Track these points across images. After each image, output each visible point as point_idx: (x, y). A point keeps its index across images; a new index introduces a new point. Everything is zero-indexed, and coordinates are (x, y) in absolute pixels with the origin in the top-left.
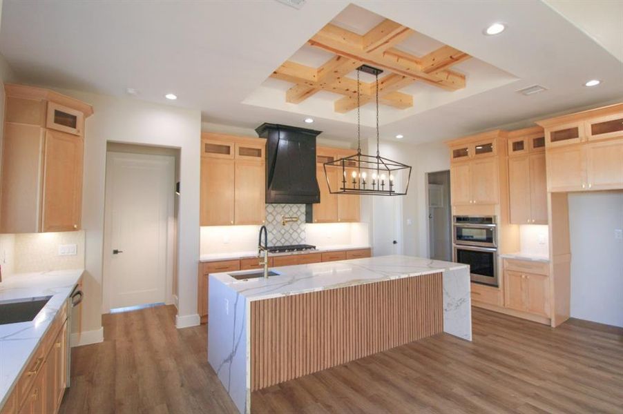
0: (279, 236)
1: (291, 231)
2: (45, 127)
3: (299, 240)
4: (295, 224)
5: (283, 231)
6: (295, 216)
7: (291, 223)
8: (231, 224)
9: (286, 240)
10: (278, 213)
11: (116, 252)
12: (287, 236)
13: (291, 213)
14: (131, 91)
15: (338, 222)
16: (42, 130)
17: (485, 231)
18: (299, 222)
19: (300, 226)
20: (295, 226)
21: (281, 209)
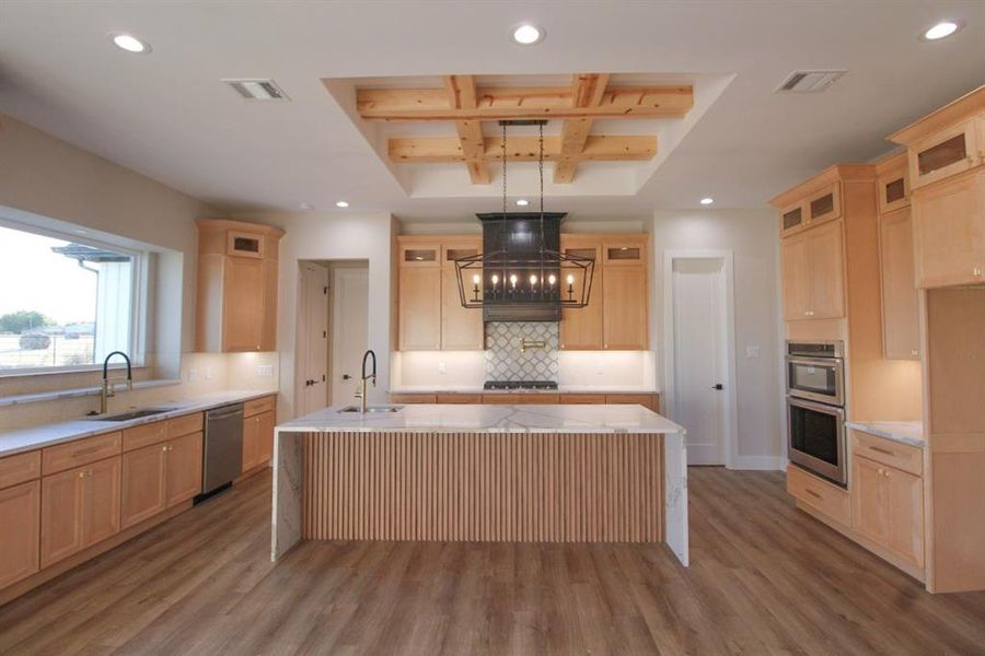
0: (516, 368)
1: (534, 361)
2: (226, 253)
3: (547, 374)
4: (541, 351)
5: (522, 361)
6: (541, 339)
7: (534, 349)
8: (436, 350)
9: (526, 374)
10: (513, 336)
11: (346, 377)
12: (528, 367)
13: (534, 336)
14: (303, 206)
15: (603, 349)
16: (223, 258)
17: (825, 371)
18: (547, 348)
19: (550, 354)
20: (541, 354)
21: (519, 330)
